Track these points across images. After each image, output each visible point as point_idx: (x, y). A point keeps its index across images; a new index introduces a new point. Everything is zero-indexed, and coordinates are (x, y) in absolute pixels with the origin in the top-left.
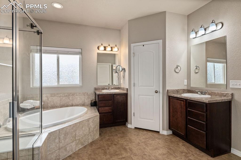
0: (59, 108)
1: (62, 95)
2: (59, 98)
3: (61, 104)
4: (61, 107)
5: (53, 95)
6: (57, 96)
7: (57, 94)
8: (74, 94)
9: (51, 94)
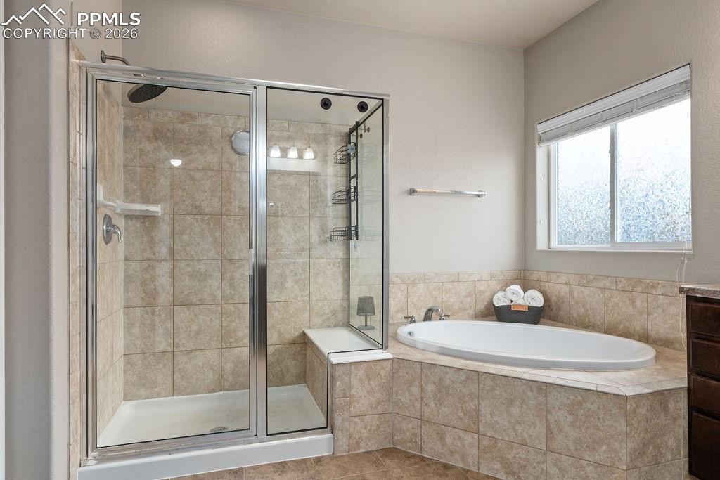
0: (600, 332)
1: (608, 285)
2: (601, 295)
3: (607, 319)
4: (605, 333)
5: (583, 280)
6: (595, 284)
7: (594, 278)
8: (653, 287)
9: (580, 276)
